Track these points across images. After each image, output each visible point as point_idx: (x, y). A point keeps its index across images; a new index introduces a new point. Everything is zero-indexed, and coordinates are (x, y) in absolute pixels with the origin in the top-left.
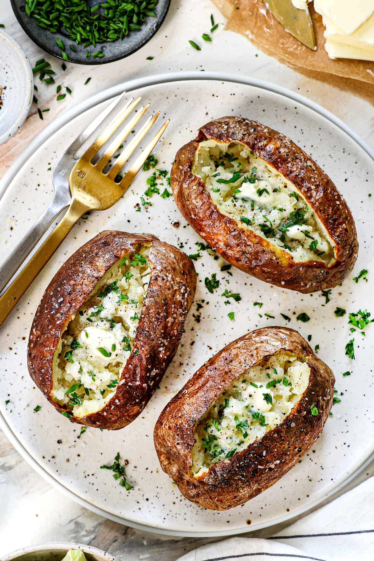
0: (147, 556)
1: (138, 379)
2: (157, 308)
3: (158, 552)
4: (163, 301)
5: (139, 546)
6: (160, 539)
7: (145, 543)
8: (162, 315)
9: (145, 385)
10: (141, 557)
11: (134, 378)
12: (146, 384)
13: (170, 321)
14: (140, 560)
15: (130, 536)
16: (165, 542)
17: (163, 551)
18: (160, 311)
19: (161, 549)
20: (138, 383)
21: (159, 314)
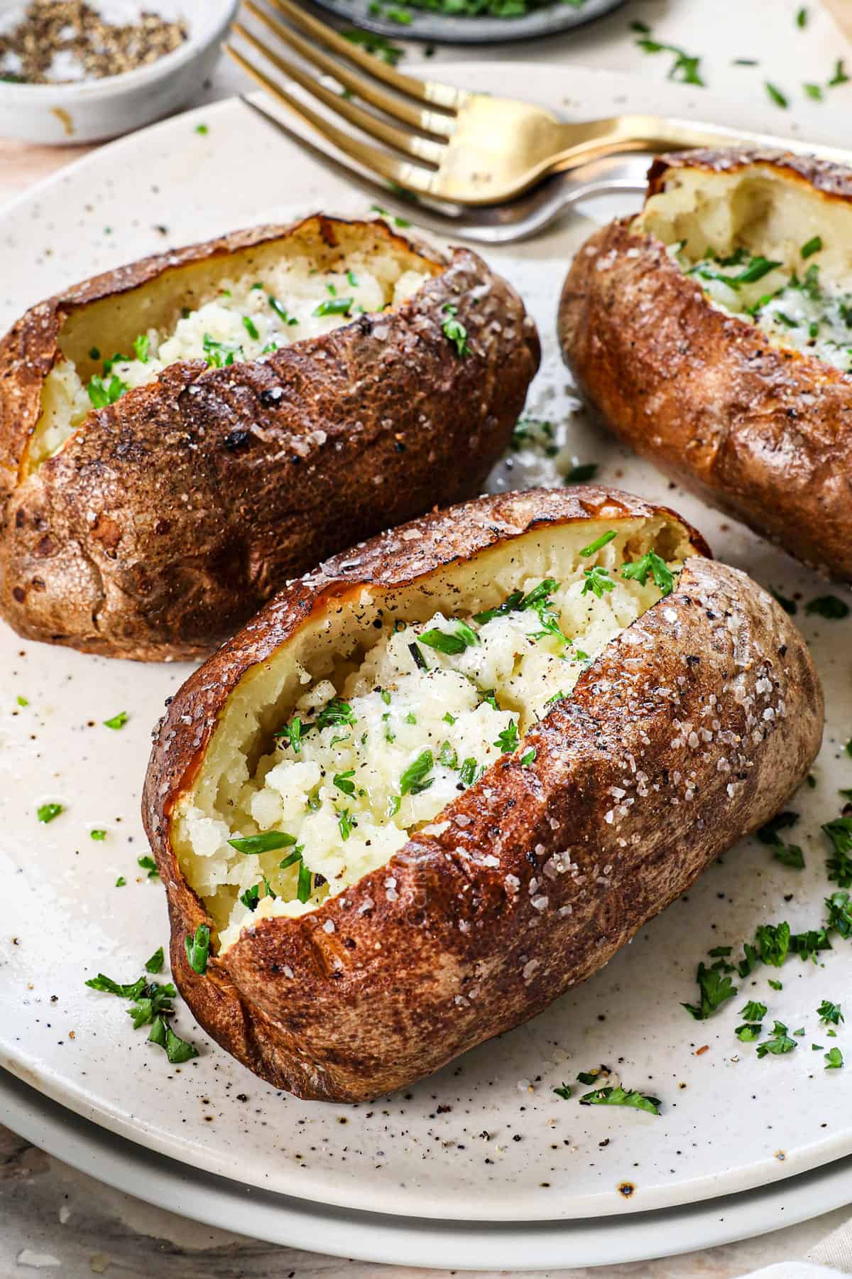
0: (49, 1260)
1: (498, 848)
2: (657, 664)
3: (92, 1261)
4: (683, 660)
5: (41, 1219)
6: (124, 1220)
7: (64, 1216)
8: (664, 692)
9: (512, 881)
10: (27, 1256)
11: (486, 839)
12: (516, 881)
13: (685, 734)
14: (19, 1265)
15: (24, 1172)
16: (137, 1237)
17: (112, 1265)
18: (663, 679)
19: (108, 1258)
20: (491, 861)
21: (654, 683)
